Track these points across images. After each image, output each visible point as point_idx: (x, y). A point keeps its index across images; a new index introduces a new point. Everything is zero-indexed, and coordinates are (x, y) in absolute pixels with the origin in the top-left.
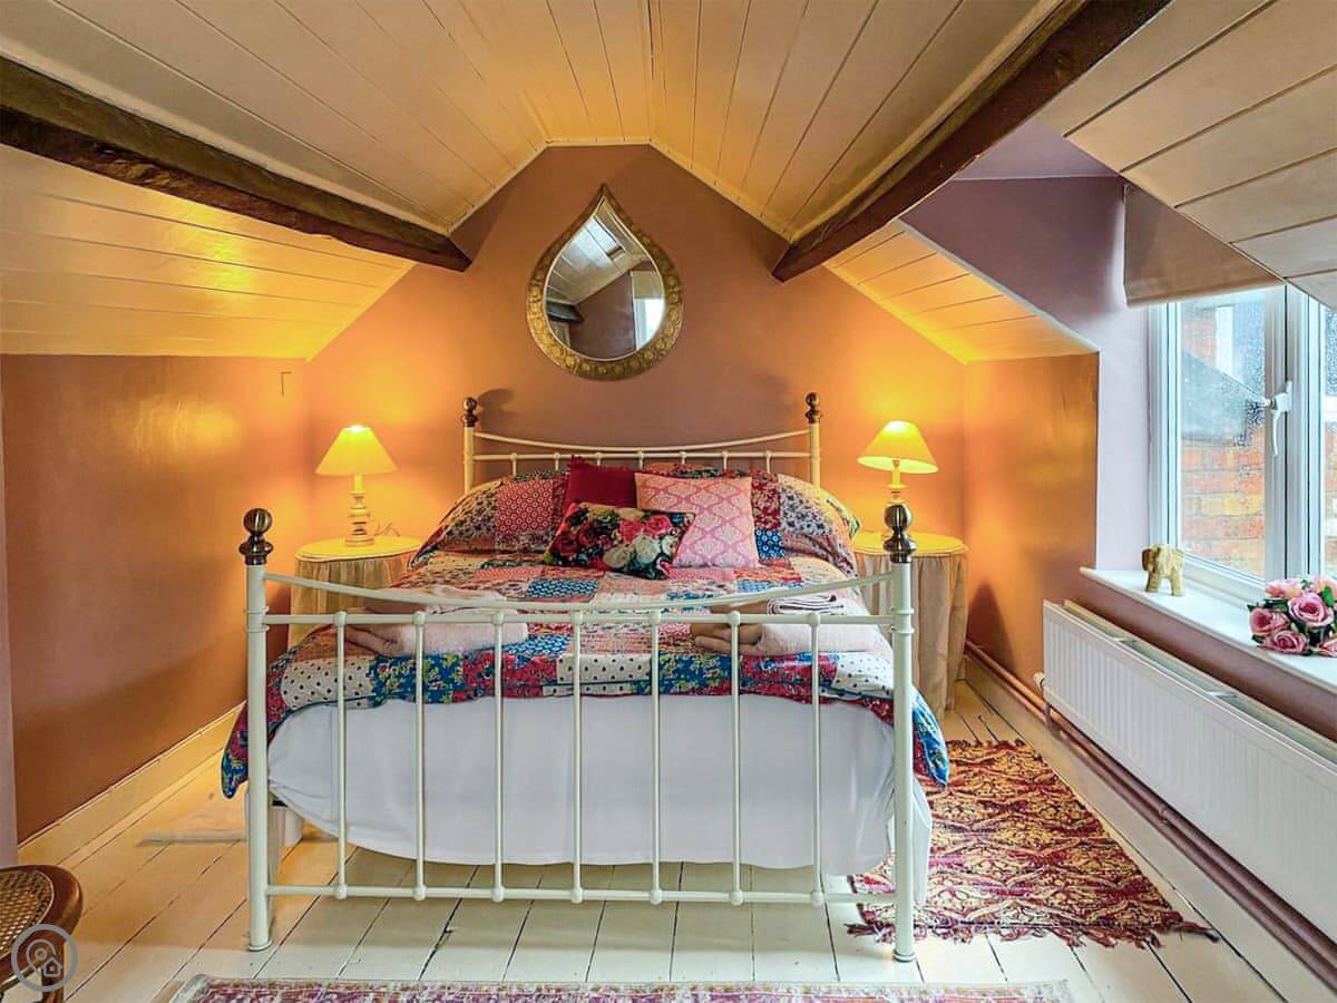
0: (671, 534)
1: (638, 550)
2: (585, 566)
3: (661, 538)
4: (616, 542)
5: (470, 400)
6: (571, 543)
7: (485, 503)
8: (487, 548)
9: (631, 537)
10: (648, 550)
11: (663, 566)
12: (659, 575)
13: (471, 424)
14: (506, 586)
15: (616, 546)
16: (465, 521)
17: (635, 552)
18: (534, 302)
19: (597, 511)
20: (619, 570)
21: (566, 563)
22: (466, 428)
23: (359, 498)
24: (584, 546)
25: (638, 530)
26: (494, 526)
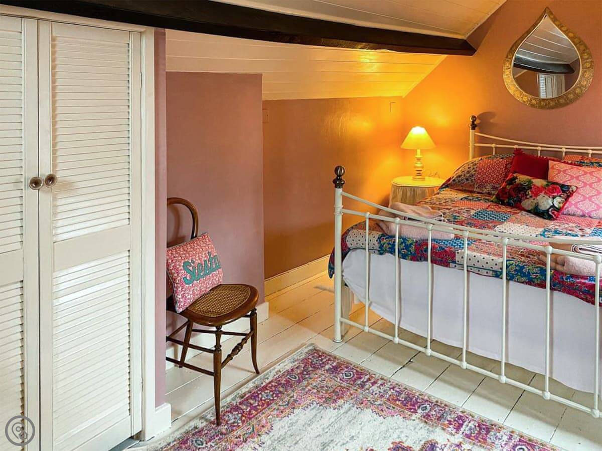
0: (560, 196)
1: (539, 202)
2: (512, 207)
3: (554, 198)
4: (528, 197)
5: (473, 117)
6: (506, 193)
7: (472, 168)
8: (471, 189)
9: (536, 195)
10: (545, 203)
11: (553, 213)
12: (550, 218)
13: (473, 128)
14: (464, 211)
15: (528, 198)
16: (461, 176)
17: (538, 203)
18: (507, 69)
19: (522, 178)
20: (529, 211)
21: (503, 204)
22: (471, 130)
23: (419, 159)
24: (512, 196)
25: (542, 192)
26: (475, 180)
